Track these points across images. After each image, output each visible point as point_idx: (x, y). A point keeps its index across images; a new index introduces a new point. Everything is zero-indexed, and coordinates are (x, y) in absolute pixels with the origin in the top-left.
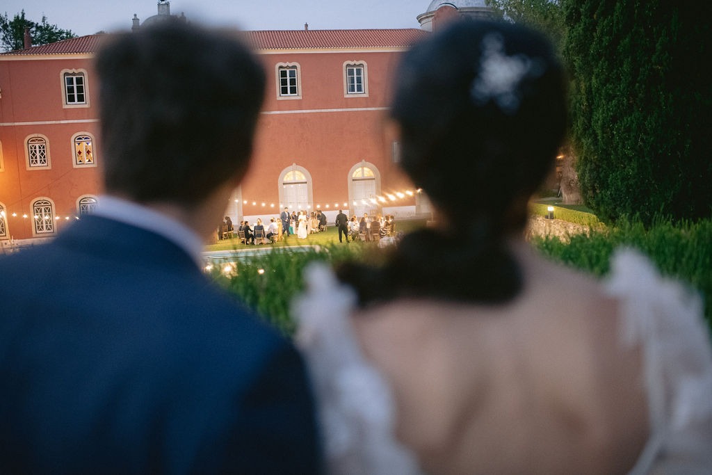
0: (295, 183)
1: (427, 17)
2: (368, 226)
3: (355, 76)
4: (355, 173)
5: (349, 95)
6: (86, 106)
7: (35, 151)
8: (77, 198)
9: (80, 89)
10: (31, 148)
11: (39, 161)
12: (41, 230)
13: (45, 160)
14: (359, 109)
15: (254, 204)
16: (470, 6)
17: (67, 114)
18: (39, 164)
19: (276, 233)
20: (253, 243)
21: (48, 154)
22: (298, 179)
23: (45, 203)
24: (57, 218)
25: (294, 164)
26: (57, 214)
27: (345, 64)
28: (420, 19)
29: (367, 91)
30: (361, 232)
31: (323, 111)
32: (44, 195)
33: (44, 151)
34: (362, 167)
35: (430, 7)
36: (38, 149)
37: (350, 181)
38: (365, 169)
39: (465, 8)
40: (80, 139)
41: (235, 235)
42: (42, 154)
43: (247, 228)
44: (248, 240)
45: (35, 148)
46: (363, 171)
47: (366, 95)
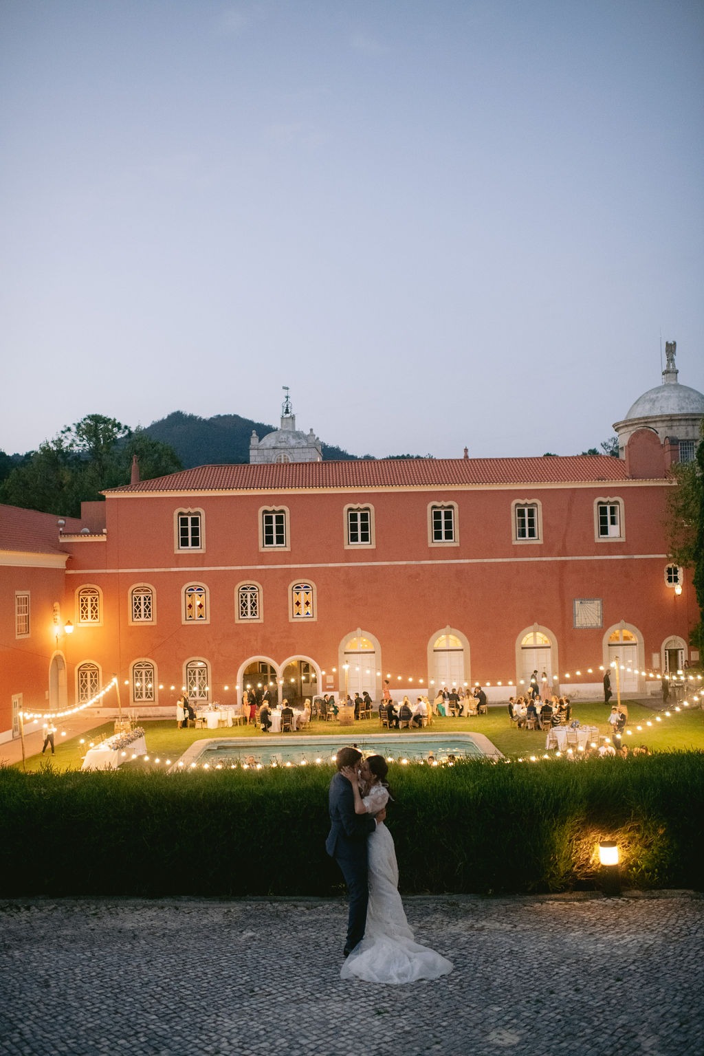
0: (449, 650)
1: (626, 426)
2: (538, 711)
3: (527, 518)
4: (525, 639)
5: (518, 541)
6: (202, 551)
7: (140, 603)
8: (184, 660)
9: (195, 532)
10: (135, 600)
11: (143, 616)
12: (139, 697)
13: (150, 615)
14: (532, 559)
15: (400, 678)
16: (684, 411)
17: (178, 560)
18: (143, 618)
19: (426, 715)
20: (397, 727)
21: (154, 607)
22: (452, 646)
23: (147, 665)
24: (161, 687)
25: (448, 627)
26: (160, 681)
27: (513, 504)
28: (617, 427)
29: (541, 537)
30: (529, 719)
31: (485, 560)
32: (146, 656)
33: (149, 603)
34: (535, 632)
35: (629, 412)
36: (142, 601)
37: (518, 650)
38: (538, 634)
39: (678, 415)
40: (193, 590)
41: (375, 715)
42: (147, 607)
43: (391, 708)
44: (391, 723)
45: (140, 599)
46: (535, 636)
47: (540, 542)
